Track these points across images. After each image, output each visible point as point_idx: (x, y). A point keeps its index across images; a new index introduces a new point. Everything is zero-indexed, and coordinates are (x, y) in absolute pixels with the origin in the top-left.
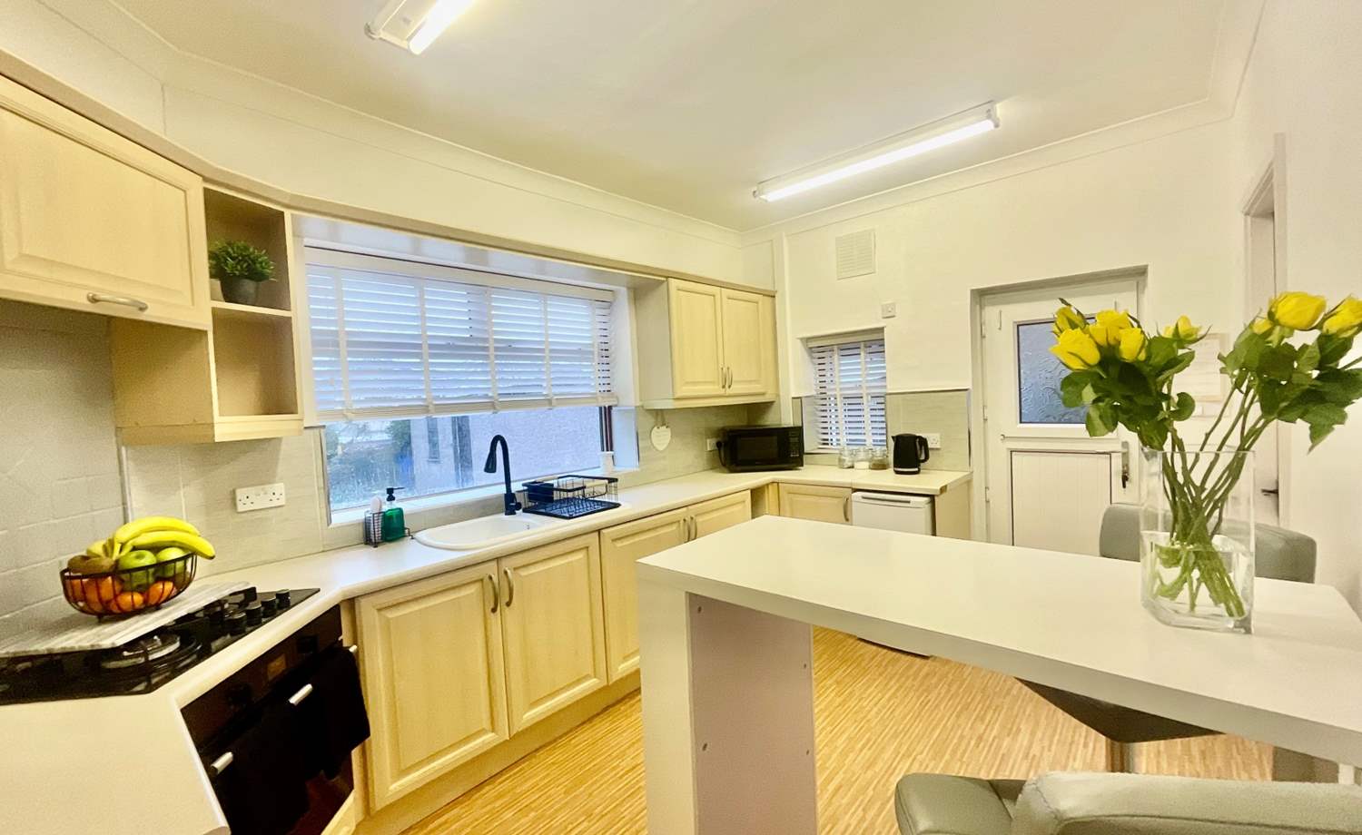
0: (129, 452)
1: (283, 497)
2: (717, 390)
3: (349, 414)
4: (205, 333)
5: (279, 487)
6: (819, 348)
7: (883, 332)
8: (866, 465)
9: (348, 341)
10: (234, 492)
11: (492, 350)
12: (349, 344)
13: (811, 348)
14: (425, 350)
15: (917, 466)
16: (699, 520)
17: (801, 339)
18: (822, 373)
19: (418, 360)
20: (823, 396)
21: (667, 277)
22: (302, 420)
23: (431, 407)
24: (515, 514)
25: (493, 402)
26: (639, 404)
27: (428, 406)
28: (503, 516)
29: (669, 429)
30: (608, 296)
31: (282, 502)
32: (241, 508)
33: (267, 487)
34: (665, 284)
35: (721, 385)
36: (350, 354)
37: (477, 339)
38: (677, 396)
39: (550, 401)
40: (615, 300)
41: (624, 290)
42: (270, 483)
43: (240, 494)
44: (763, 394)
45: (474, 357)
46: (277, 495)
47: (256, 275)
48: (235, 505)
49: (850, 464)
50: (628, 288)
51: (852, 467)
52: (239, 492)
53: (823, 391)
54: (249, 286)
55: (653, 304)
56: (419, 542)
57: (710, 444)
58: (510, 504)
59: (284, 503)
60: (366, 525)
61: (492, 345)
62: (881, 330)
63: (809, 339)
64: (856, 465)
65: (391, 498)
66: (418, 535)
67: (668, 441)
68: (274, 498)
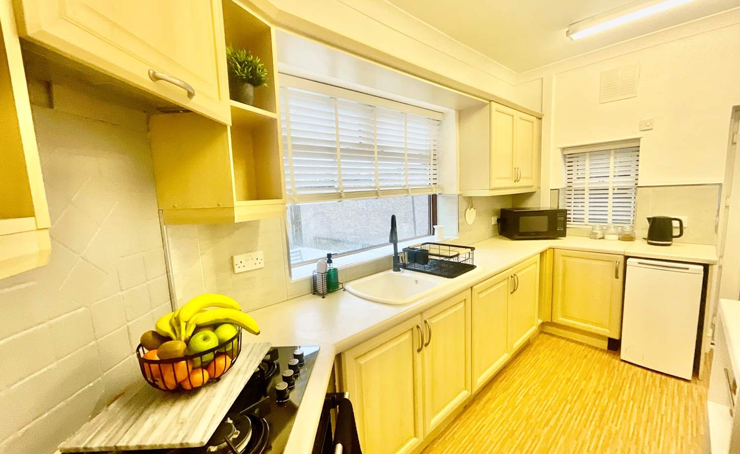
0: (168, 229)
1: (262, 262)
2: (511, 183)
3: (295, 199)
4: (225, 126)
5: (260, 254)
6: (571, 156)
7: (640, 141)
8: (616, 237)
9: (293, 145)
10: (232, 258)
11: (376, 153)
12: (294, 147)
13: (565, 155)
14: (339, 153)
15: (671, 241)
16: (518, 275)
17: (561, 148)
18: (570, 172)
19: (333, 160)
20: (569, 188)
21: (491, 101)
22: (285, 204)
23: (343, 195)
24: (400, 270)
25: (377, 192)
26: (459, 192)
27: (341, 194)
28: (391, 271)
29: (475, 210)
30: (438, 117)
31: (262, 265)
32: (237, 270)
33: (253, 254)
34: (488, 106)
35: (514, 180)
36: (295, 154)
37: (365, 145)
38: (491, 188)
39: (407, 190)
40: (444, 120)
41: (453, 112)
42: (254, 251)
43: (237, 260)
44: (531, 187)
45: (363, 158)
46: (259, 260)
47: (256, 81)
48: (233, 268)
49: (601, 236)
50: (456, 110)
51: (603, 238)
52: (235, 257)
53: (570, 184)
54: (250, 90)
55: (476, 121)
56: (349, 292)
57: (494, 220)
58: (397, 264)
59: (263, 266)
60: (314, 280)
61: (376, 150)
62: (638, 140)
63: (564, 149)
64: (606, 237)
65: (330, 261)
66: (348, 286)
67: (474, 218)
68: (257, 262)
